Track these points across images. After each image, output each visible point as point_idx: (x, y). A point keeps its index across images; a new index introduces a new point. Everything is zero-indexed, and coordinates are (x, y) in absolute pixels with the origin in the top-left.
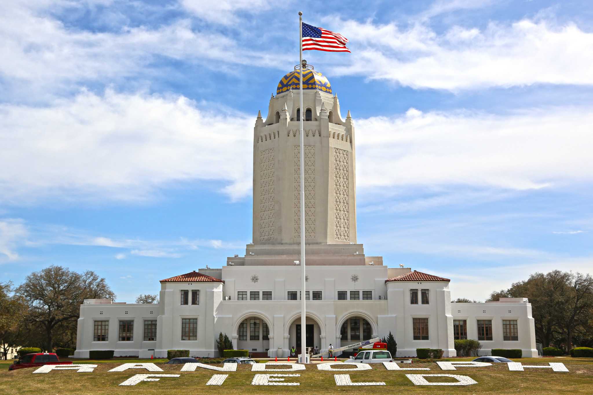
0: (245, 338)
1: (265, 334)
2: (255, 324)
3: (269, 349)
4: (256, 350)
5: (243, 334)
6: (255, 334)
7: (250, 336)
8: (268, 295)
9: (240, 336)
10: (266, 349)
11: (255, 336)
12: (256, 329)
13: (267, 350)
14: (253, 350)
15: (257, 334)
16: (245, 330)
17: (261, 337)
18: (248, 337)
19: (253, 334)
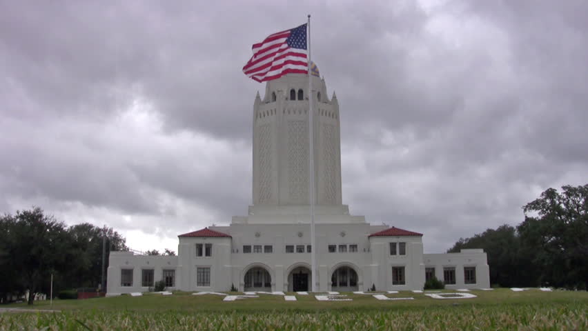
0: (249, 285)
1: (267, 282)
2: (258, 273)
5: (248, 281)
6: (258, 282)
8: (268, 249)
9: (246, 283)
12: (259, 277)
15: (260, 282)
16: (250, 279)
17: (263, 284)
18: (253, 284)
19: (256, 282)
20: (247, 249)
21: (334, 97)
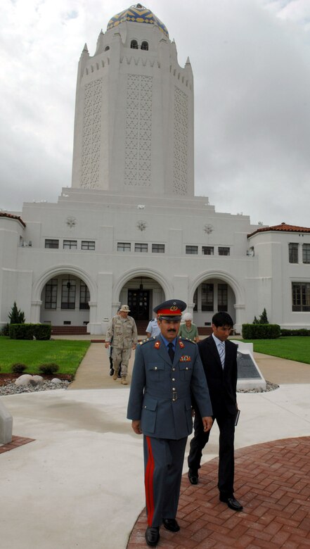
0: (53, 306)
1: (83, 301)
2: (69, 286)
3: (88, 322)
4: (69, 323)
5: (51, 300)
6: (68, 300)
7: (62, 303)
9: (46, 303)
10: (84, 322)
11: (68, 303)
12: (71, 293)
13: (87, 323)
14: (65, 323)
15: (71, 301)
16: (54, 294)
17: (77, 305)
18: (59, 304)
19: (65, 300)
20: (52, 244)
21: (188, 64)
